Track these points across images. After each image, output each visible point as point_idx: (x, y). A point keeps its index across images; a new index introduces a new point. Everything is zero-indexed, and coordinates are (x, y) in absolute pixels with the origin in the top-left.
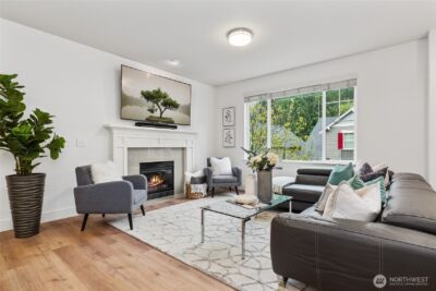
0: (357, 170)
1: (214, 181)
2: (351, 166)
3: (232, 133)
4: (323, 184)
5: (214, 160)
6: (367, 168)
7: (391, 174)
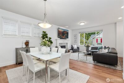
0: (103, 47)
1: (74, 49)
2: (102, 46)
3: (76, 40)
4: (97, 50)
5: (73, 45)
6: (105, 47)
7: (109, 48)
